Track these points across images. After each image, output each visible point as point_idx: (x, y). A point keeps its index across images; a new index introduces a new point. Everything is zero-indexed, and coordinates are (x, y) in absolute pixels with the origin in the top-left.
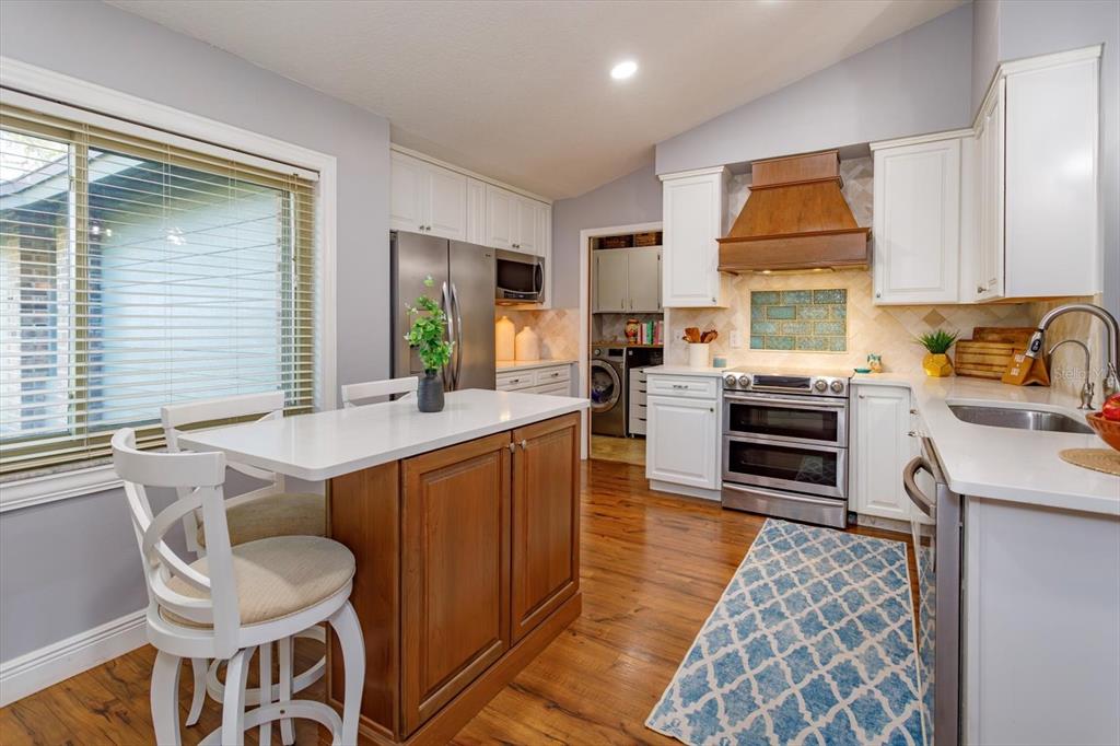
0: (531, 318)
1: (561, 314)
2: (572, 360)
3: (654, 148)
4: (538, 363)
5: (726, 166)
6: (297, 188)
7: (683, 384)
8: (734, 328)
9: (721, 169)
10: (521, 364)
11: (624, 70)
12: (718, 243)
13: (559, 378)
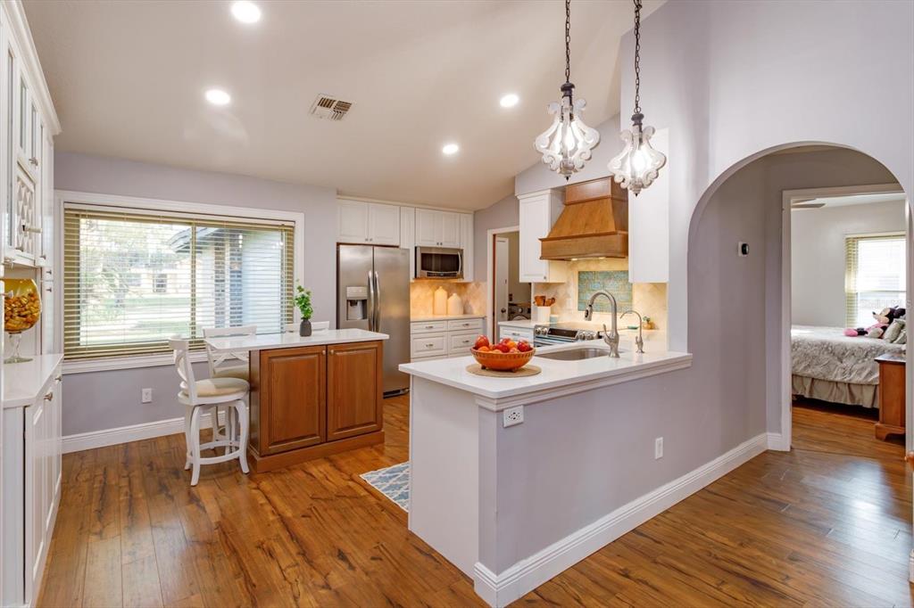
0: (463, 288)
1: (478, 285)
2: (483, 316)
3: (514, 178)
4: (462, 316)
5: (553, 189)
6: (288, 231)
7: (517, 333)
8: (569, 296)
9: (549, 191)
10: (450, 317)
11: (450, 149)
12: (540, 242)
13: (469, 327)
